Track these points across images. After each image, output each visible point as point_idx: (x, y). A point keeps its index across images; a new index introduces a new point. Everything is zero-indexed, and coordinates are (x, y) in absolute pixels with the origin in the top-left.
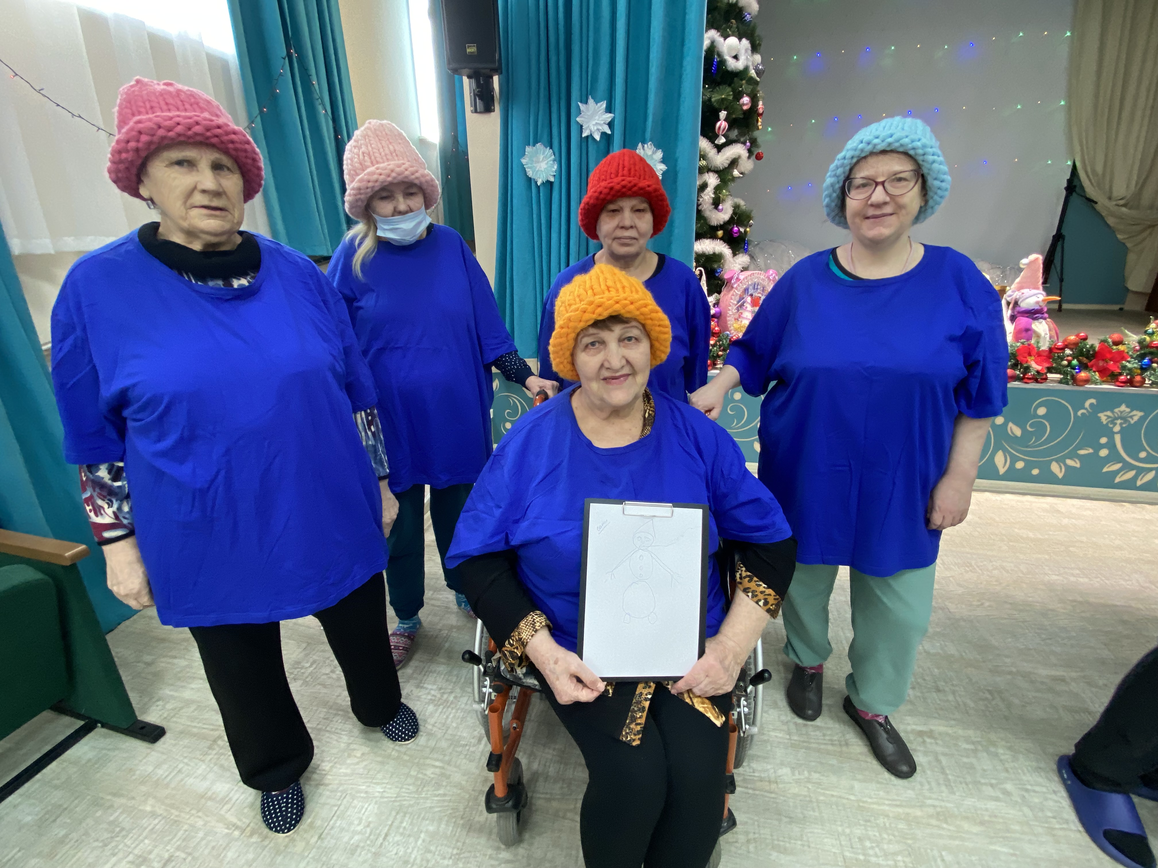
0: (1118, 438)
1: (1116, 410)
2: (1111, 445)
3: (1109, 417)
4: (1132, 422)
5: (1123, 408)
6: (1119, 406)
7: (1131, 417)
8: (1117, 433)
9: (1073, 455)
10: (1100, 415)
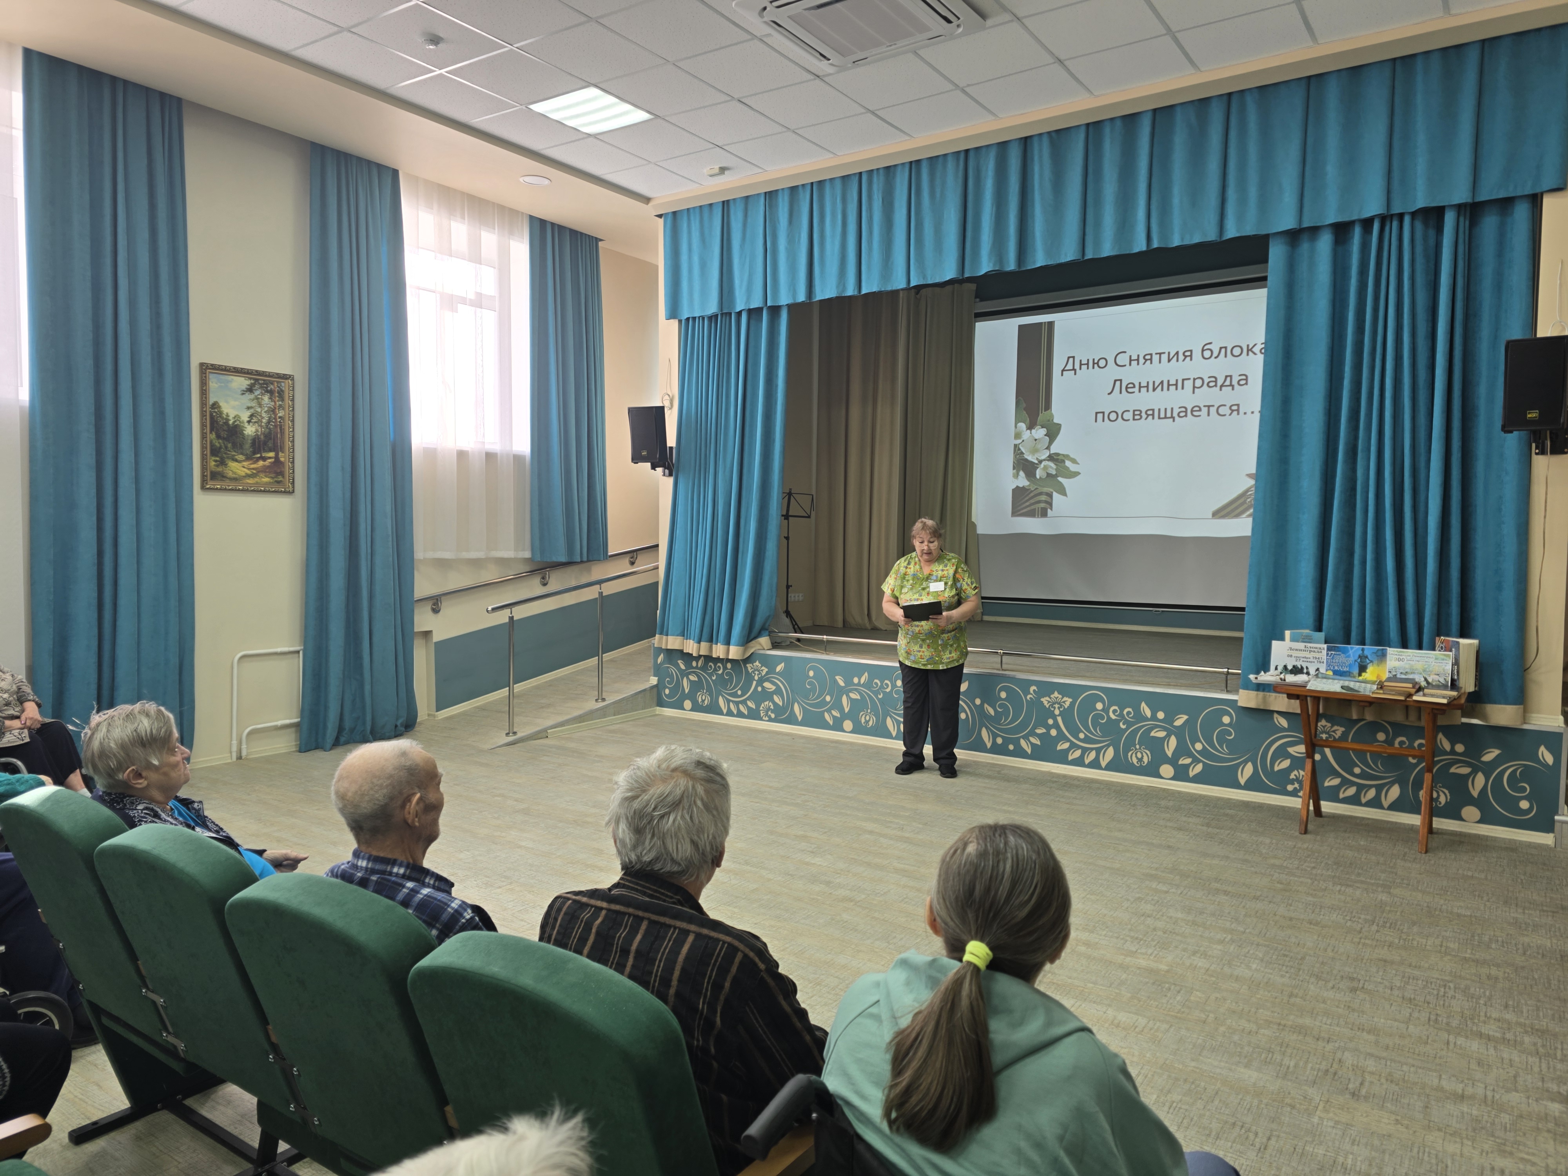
0: (1059, 719)
1: (1052, 696)
2: (1056, 726)
3: (1049, 702)
4: (1066, 707)
5: (1056, 694)
6: (1053, 693)
7: (1064, 702)
8: (1059, 715)
9: (1032, 733)
10: (1042, 700)
